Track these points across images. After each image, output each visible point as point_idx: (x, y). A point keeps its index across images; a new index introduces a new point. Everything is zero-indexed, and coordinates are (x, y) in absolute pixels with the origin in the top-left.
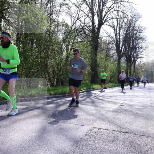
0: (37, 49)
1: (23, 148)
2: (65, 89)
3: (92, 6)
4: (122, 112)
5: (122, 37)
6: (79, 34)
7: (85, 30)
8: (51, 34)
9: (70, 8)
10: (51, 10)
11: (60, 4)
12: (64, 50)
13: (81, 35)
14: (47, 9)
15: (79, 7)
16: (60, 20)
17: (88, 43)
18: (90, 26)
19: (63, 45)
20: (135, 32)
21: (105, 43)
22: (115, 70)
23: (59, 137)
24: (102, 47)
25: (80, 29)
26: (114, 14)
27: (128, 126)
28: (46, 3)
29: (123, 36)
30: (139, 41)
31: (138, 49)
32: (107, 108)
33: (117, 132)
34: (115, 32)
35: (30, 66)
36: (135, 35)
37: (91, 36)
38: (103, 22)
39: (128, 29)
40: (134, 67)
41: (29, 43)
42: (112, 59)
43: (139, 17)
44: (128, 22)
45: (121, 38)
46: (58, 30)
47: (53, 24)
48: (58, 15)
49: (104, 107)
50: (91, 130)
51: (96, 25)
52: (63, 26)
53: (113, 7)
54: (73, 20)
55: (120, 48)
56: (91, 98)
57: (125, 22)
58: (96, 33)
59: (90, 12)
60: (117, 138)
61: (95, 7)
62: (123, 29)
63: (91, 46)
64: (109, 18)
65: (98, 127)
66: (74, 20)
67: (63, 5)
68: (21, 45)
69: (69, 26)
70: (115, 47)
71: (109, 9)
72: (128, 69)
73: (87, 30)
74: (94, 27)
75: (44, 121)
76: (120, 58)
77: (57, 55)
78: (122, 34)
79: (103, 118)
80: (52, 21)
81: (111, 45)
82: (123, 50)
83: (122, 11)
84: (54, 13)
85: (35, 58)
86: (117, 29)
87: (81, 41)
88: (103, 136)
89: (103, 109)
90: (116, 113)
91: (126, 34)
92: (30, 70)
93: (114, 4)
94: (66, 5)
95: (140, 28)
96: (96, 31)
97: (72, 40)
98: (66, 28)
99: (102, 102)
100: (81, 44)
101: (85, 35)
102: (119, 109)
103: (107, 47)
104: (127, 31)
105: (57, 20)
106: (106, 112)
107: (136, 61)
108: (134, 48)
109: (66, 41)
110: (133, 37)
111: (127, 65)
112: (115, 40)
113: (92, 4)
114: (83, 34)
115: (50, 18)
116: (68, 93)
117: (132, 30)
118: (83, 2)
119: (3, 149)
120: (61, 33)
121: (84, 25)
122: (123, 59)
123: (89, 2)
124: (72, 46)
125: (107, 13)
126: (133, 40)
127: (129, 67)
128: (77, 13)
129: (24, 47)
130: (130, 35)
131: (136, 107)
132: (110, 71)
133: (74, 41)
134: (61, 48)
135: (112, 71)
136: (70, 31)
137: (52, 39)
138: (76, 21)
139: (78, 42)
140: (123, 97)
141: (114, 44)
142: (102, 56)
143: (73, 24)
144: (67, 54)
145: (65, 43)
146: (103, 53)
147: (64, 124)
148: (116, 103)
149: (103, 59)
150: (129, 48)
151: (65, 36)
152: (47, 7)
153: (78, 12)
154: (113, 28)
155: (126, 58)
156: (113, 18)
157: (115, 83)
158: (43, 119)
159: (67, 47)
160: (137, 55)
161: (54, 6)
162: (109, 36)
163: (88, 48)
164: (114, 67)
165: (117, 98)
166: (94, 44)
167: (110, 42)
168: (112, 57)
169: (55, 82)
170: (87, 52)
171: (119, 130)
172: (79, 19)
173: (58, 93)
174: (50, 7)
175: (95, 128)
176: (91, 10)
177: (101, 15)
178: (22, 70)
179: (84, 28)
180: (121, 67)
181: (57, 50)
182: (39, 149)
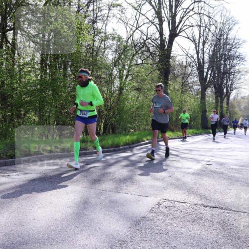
0: (73, 76)
1: (53, 233)
2: (118, 139)
3: (160, 7)
4: (208, 175)
5: (208, 55)
6: (140, 52)
7: (149, 46)
8: (95, 53)
9: (124, 11)
10: (94, 15)
11: (108, 5)
12: (115, 78)
13: (142, 53)
14: (89, 13)
15: (138, 9)
16: (109, 31)
17: (153, 66)
18: (157, 39)
19: (114, 70)
20: (228, 47)
21: (181, 65)
22: (196, 108)
23: (109, 215)
24: (176, 72)
25: (141, 43)
26: (194, 20)
27: (218, 196)
28: (86, 3)
29: (209, 53)
30: (235, 62)
31: (234, 75)
32: (185, 168)
33: (201, 207)
34: (196, 48)
35: (63, 103)
36: (229, 52)
37: (159, 55)
38: (177, 32)
39: (216, 43)
40: (228, 104)
41: (60, 68)
42: (192, 91)
43: (234, 23)
44: (217, 32)
45: (205, 56)
46: (106, 46)
47: (97, 37)
48: (105, 22)
49: (180, 168)
50: (159, 204)
51: (165, 38)
52: (114, 39)
53: (193, 9)
54: (129, 29)
55: (205, 74)
56: (159, 153)
57: (213, 32)
58: (165, 50)
59: (156, 17)
60: (201, 215)
61: (164, 9)
62: (209, 43)
63: (159, 70)
64: (186, 25)
65: (170, 199)
66: (131, 29)
67: (113, 7)
68: (48, 71)
69: (124, 40)
70: (196, 72)
71: (186, 11)
72: (217, 106)
73: (152, 46)
74: (162, 41)
75: (86, 189)
76: (204, 89)
77: (105, 85)
78: (208, 51)
79: (179, 185)
80: (96, 33)
81: (190, 69)
82: (209, 76)
83: (207, 15)
84: (100, 20)
85: (70, 91)
86: (199, 43)
87: (142, 63)
88: (178, 212)
89: (179, 170)
90: (200, 177)
91: (213, 51)
92: (63, 109)
93: (194, 3)
94: (118, 7)
95: (236, 41)
96: (166, 46)
97: (129, 62)
98: (119, 43)
99: (177, 160)
100: (143, 68)
101: (149, 54)
102: (204, 171)
103: (183, 71)
104: (215, 46)
105: (104, 31)
106: (182, 175)
107: (230, 93)
108: (227, 73)
109: (119, 63)
110: (225, 55)
111: (216, 100)
112: (196, 60)
113: (159, 3)
114: (145, 53)
115: (94, 28)
116: (122, 146)
117: (223, 45)
118: (145, 1)
119: (22, 234)
120: (110, 51)
121: (147, 37)
122: (209, 91)
123: (154, 1)
124: (128, 72)
125: (183, 18)
126: (225, 61)
127: (219, 104)
128: (136, 19)
129: (53, 74)
130: (221, 52)
131: (232, 167)
132: (189, 110)
133: (131, 63)
134: (111, 75)
135: (193, 110)
136: (125, 47)
137: (96, 60)
138: (134, 32)
139: (137, 65)
140: (210, 151)
141: (195, 66)
142: (176, 87)
143: (129, 36)
144: (120, 84)
145: (117, 67)
146: (177, 82)
147: (116, 194)
148: (198, 161)
149: (178, 90)
150: (218, 73)
151: (117, 56)
152: (89, 10)
153: (137, 17)
154: (194, 41)
155: (214, 90)
156: (192, 26)
157: (198, 129)
158: (84, 186)
159: (120, 72)
160: (232, 84)
161: (99, 8)
162: (187, 55)
163: (153, 74)
164: (195, 104)
165: (200, 153)
166: (163, 68)
167: (188, 65)
168: (192, 87)
169: (102, 129)
170: (152, 80)
171: (205, 203)
172: (139, 29)
173: (107, 145)
174: (93, 10)
175: (165, 201)
176: (158, 14)
177: (174, 22)
178: (51, 111)
179: (147, 42)
180: (207, 104)
181: (104, 78)
182: (78, 234)
